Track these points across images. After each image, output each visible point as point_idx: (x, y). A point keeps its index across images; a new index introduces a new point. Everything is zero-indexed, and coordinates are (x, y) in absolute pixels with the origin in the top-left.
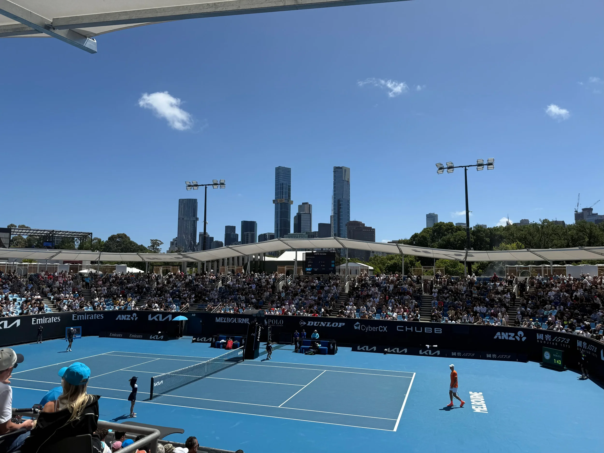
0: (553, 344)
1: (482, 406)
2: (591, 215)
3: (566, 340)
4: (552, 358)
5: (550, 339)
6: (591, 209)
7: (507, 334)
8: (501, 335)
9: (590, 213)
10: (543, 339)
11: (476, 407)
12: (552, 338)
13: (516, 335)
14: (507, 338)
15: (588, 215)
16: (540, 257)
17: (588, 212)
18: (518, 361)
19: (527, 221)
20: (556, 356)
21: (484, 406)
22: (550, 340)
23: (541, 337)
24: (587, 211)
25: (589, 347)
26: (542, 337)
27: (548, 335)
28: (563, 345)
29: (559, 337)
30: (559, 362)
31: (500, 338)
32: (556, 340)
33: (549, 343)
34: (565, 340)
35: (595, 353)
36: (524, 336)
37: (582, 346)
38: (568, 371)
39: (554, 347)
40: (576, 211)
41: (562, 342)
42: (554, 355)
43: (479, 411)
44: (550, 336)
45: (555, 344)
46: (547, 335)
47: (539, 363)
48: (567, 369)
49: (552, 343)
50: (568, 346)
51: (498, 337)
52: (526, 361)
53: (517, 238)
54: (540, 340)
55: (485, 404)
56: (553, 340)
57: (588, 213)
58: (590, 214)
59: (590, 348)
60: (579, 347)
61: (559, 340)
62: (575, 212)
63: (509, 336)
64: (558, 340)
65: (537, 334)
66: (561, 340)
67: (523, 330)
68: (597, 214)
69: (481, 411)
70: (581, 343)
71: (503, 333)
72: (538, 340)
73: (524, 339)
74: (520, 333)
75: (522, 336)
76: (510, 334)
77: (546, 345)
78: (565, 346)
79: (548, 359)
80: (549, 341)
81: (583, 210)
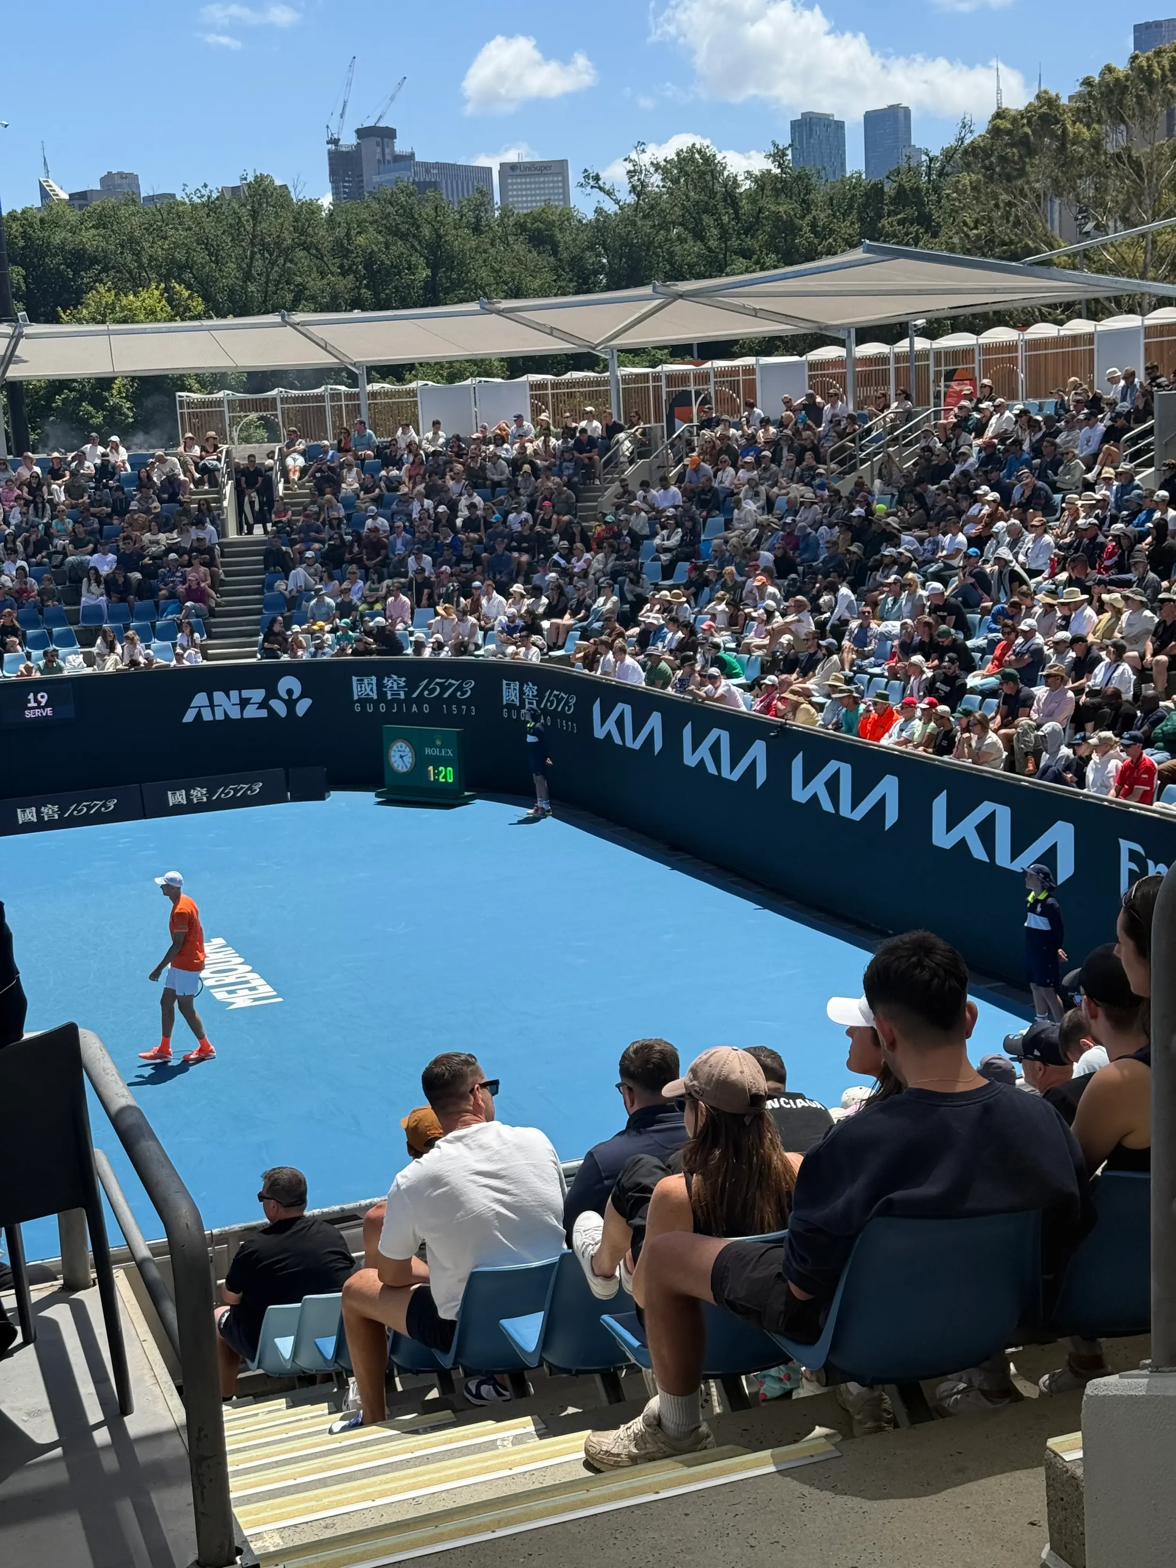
0: (414, 709)
1: (247, 982)
2: (389, 162)
3: (460, 685)
4: (421, 762)
5: (402, 693)
6: (390, 134)
7: (234, 694)
8: (212, 706)
9: (387, 151)
10: (375, 697)
11: (230, 992)
12: (411, 686)
13: (272, 693)
14: (235, 714)
15: (379, 161)
16: (325, 349)
17: (378, 144)
18: (295, 799)
19: (131, 179)
20: (437, 752)
21: (256, 980)
22: (402, 696)
23: (368, 691)
24: (374, 140)
25: (548, 700)
26: (372, 690)
27: (395, 677)
28: (449, 709)
29: (438, 680)
30: (447, 775)
31: (207, 716)
32: (426, 692)
33: (400, 708)
34: (460, 688)
35: (568, 718)
36: (301, 697)
37: (522, 701)
38: (479, 804)
39: (420, 719)
40: (335, 142)
41: (446, 695)
42: (428, 751)
43: (249, 1003)
44: (402, 681)
45: (420, 708)
46: (389, 677)
47: (373, 794)
48: (473, 798)
49: (409, 708)
50: (469, 710)
51: (199, 714)
52: (320, 796)
53: (154, 264)
54: (363, 701)
55: (256, 975)
56: (415, 695)
57: (379, 150)
58: (388, 157)
59: (552, 703)
60: (510, 706)
61: (434, 689)
62: (328, 143)
63: (244, 703)
64: (432, 691)
65: (354, 679)
66: (444, 689)
67: (295, 669)
68: (412, 156)
69: (255, 1000)
70: (517, 688)
71: (218, 696)
72: (357, 701)
73: (303, 707)
74: (289, 684)
75: (295, 697)
76: (246, 694)
77: (389, 718)
78: (459, 709)
79: (405, 770)
80: (399, 702)
81: (362, 133)
